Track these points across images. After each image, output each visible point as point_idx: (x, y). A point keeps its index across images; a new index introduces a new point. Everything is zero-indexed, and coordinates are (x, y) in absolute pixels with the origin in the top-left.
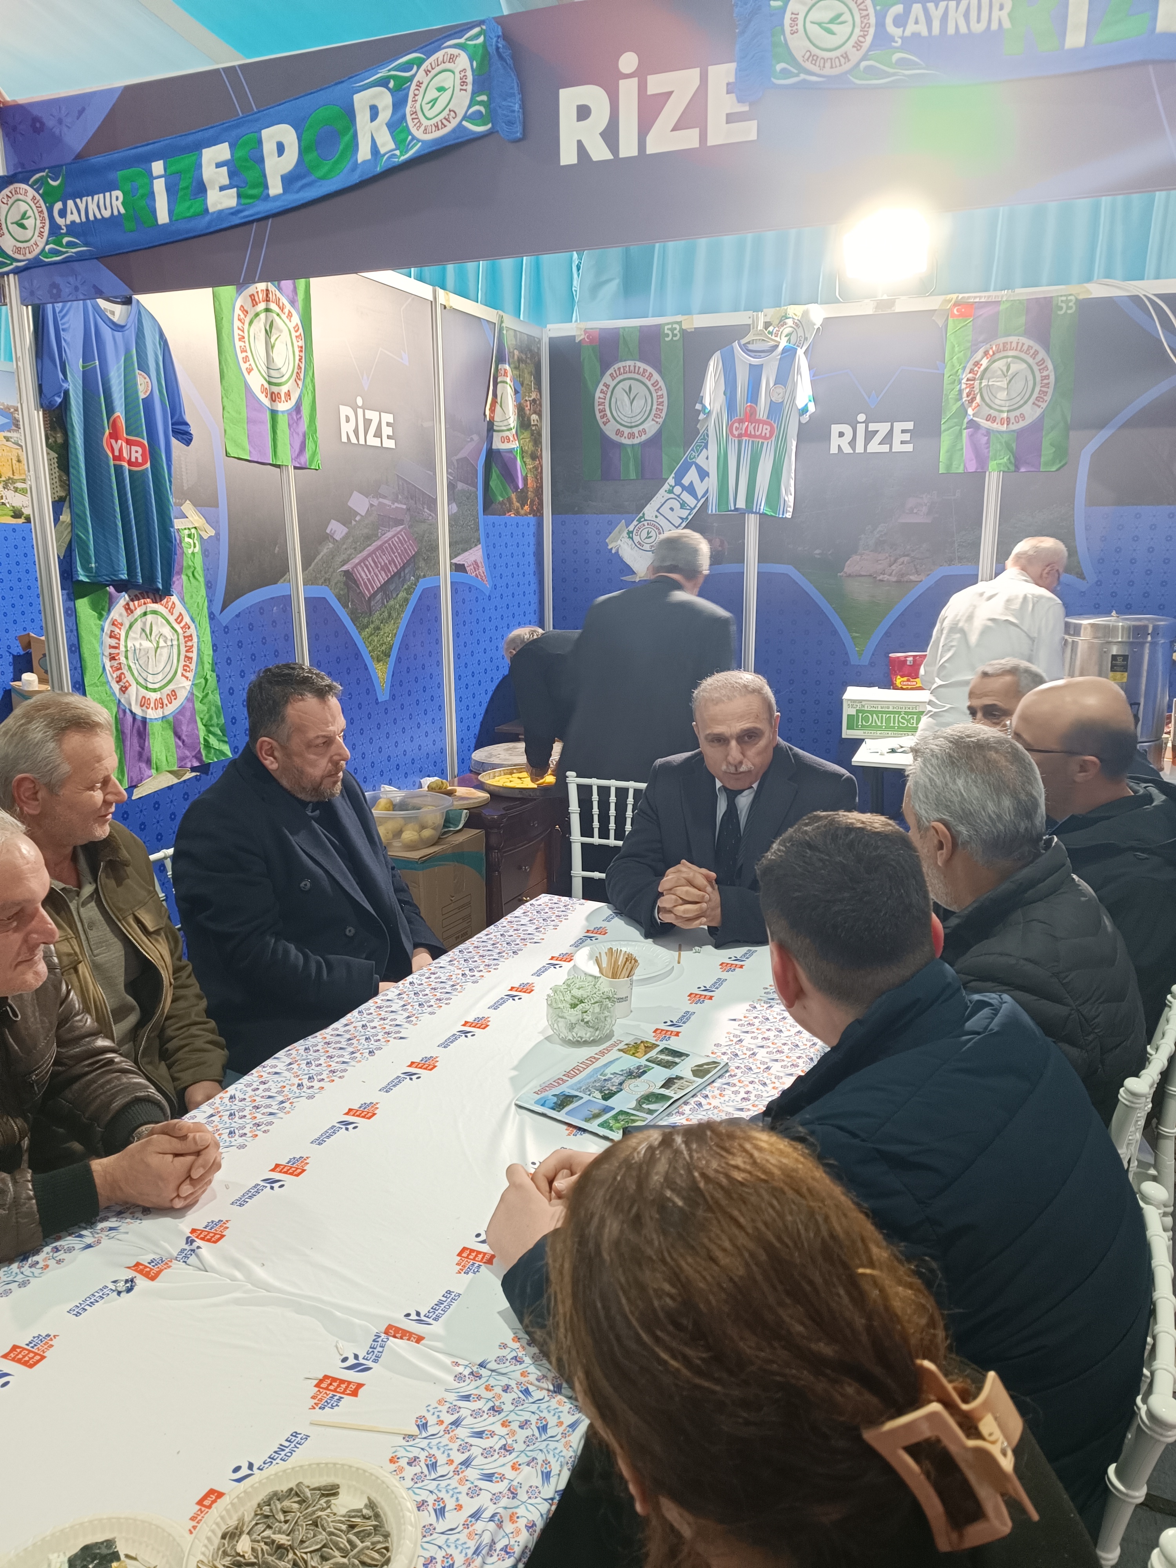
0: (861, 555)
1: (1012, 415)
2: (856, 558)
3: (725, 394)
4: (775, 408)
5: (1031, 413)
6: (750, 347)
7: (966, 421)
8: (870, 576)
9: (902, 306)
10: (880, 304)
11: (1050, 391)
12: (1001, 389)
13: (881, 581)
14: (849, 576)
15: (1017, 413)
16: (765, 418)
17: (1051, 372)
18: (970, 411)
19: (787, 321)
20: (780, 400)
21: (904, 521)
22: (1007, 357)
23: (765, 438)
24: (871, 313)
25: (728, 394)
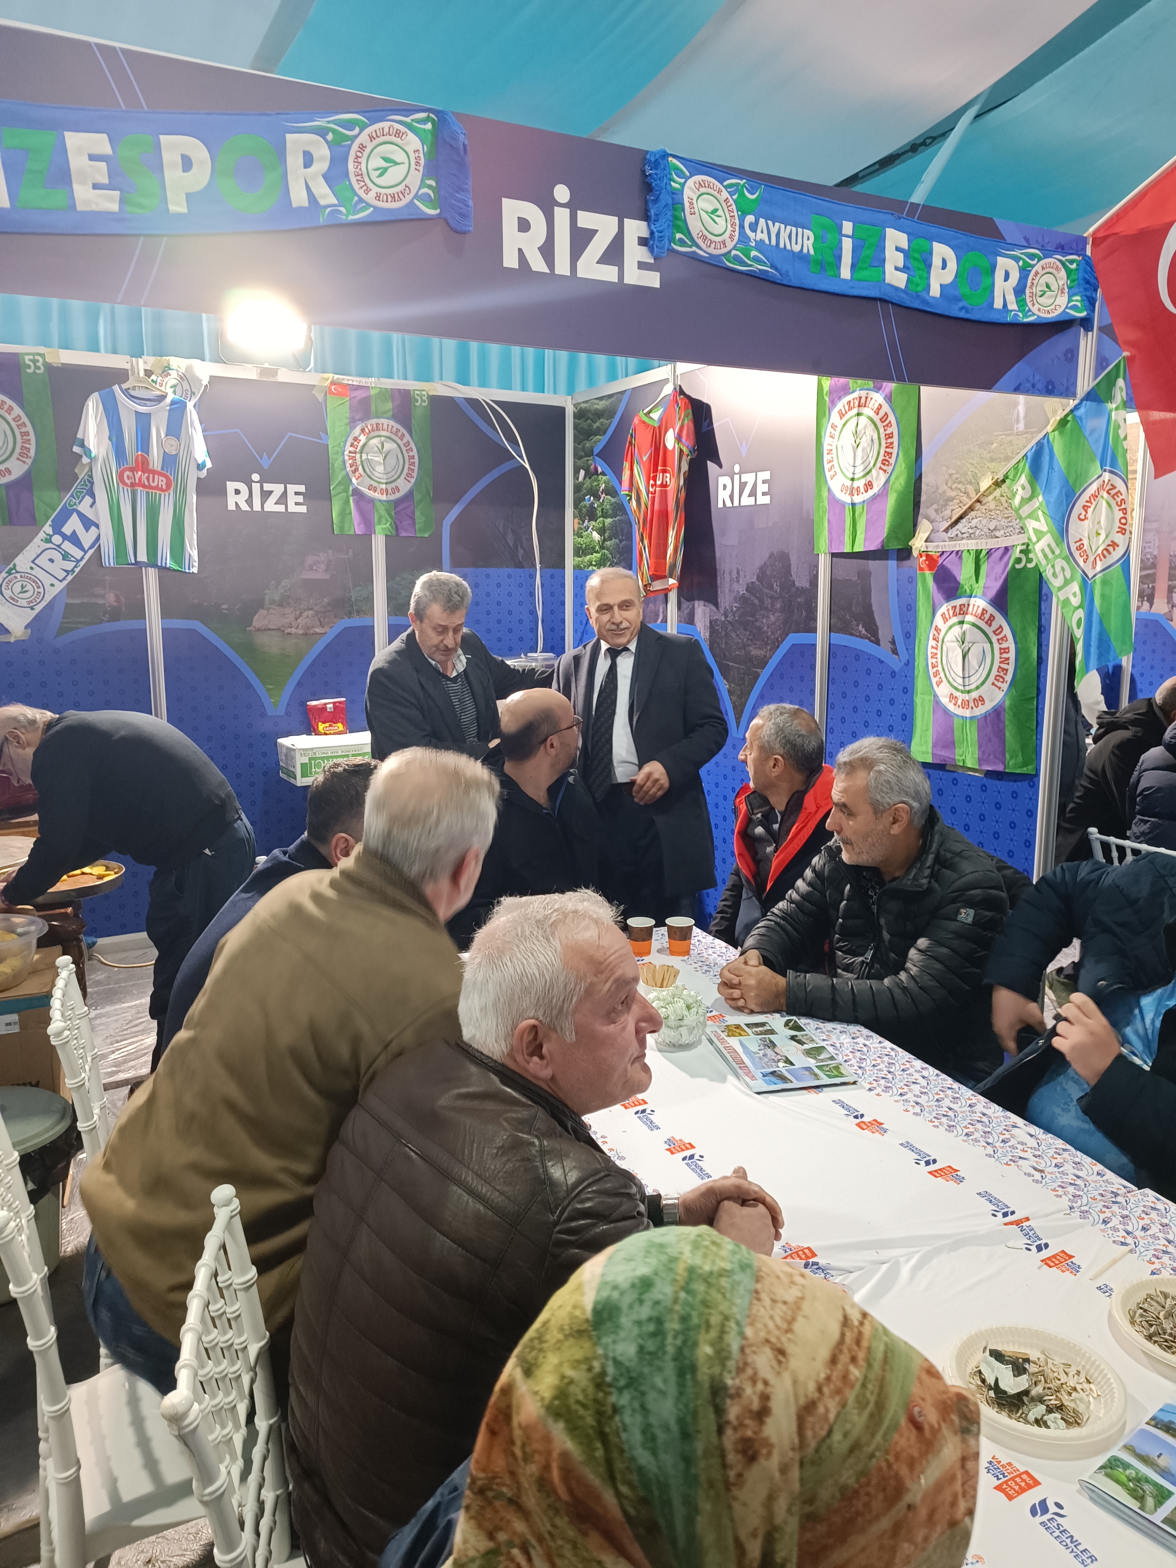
0: (268, 609)
1: (389, 487)
2: (262, 612)
3: (110, 439)
4: (170, 460)
5: (404, 487)
6: (132, 393)
7: (351, 489)
8: (279, 629)
9: (284, 376)
10: (263, 371)
11: (416, 469)
12: (379, 463)
13: (289, 634)
14: (259, 630)
15: (393, 485)
16: (159, 469)
17: (415, 453)
18: (354, 480)
19: (170, 372)
20: (174, 453)
21: (305, 577)
22: (380, 436)
23: (161, 490)
24: (255, 378)
25: (114, 439)
